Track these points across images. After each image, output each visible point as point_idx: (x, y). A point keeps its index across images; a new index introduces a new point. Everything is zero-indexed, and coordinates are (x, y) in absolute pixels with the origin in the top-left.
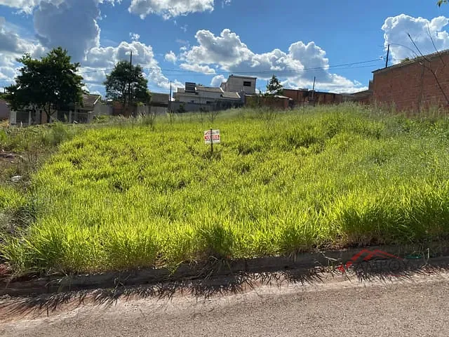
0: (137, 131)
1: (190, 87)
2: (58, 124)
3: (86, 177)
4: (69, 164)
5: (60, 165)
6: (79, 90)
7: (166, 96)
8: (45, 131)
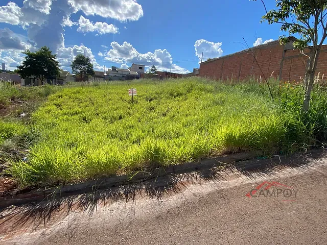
0: (91, 89)
1: (114, 69)
2: (48, 85)
3: (65, 114)
4: (55, 107)
5: (49, 108)
6: (57, 68)
7: (103, 73)
8: (40, 89)
